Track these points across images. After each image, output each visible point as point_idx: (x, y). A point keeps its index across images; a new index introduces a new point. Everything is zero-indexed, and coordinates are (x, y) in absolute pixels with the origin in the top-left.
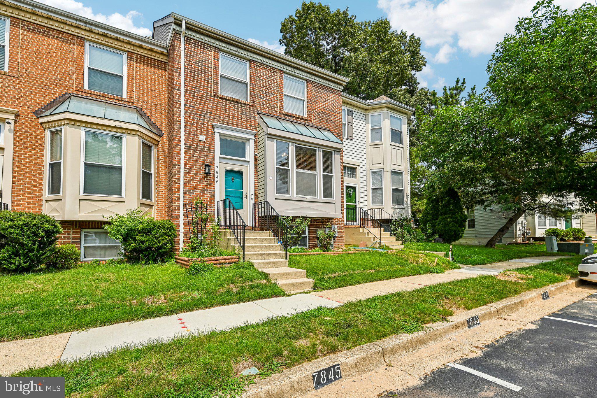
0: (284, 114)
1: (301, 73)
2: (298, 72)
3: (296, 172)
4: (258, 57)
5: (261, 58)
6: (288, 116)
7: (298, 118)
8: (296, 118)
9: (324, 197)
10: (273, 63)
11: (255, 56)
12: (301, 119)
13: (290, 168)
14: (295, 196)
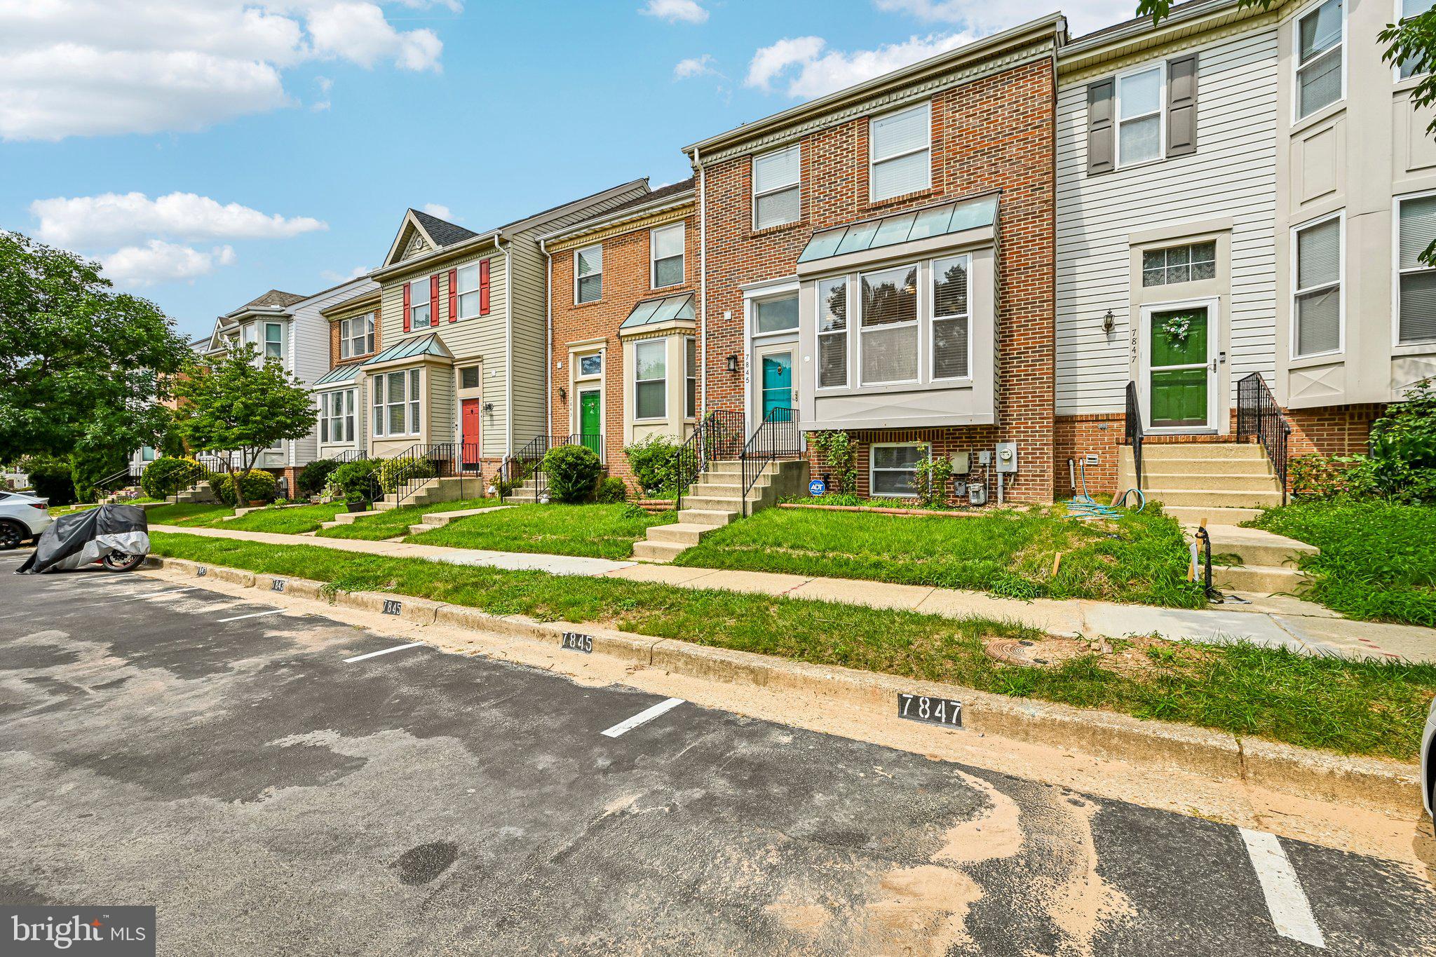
0: (869, 210)
1: (908, 92)
2: (901, 94)
3: (863, 334)
4: (811, 124)
5: (817, 122)
6: (880, 208)
7: (904, 202)
8: (899, 203)
9: (936, 376)
10: (841, 114)
11: (805, 126)
12: (911, 200)
13: (848, 330)
14: (859, 386)
